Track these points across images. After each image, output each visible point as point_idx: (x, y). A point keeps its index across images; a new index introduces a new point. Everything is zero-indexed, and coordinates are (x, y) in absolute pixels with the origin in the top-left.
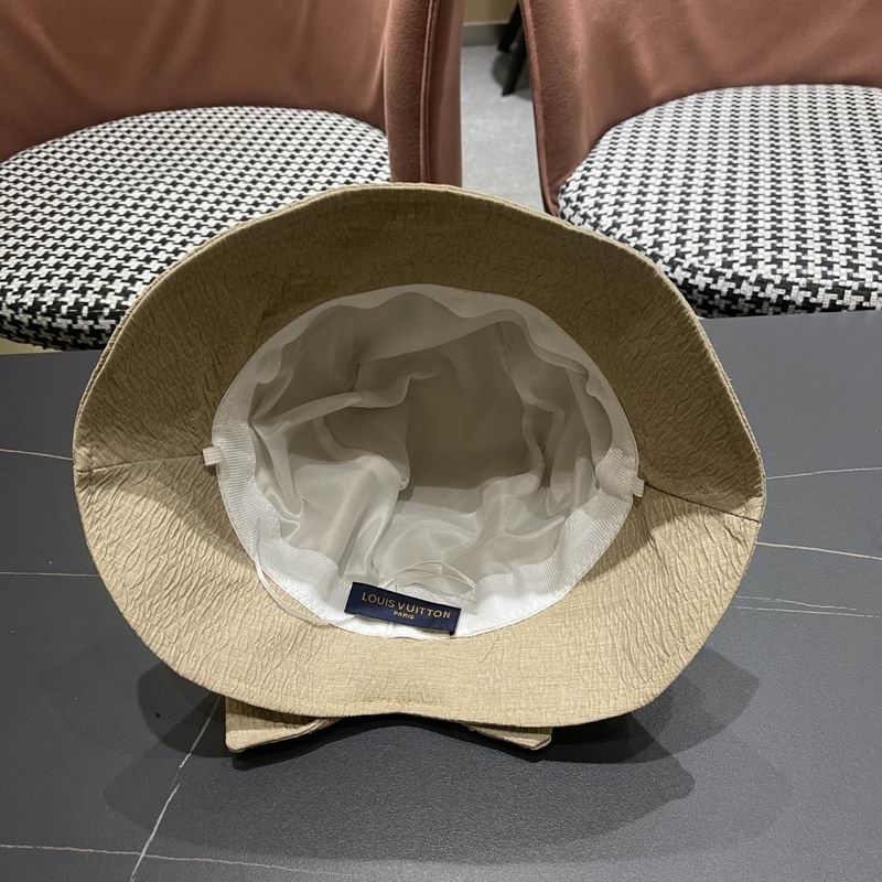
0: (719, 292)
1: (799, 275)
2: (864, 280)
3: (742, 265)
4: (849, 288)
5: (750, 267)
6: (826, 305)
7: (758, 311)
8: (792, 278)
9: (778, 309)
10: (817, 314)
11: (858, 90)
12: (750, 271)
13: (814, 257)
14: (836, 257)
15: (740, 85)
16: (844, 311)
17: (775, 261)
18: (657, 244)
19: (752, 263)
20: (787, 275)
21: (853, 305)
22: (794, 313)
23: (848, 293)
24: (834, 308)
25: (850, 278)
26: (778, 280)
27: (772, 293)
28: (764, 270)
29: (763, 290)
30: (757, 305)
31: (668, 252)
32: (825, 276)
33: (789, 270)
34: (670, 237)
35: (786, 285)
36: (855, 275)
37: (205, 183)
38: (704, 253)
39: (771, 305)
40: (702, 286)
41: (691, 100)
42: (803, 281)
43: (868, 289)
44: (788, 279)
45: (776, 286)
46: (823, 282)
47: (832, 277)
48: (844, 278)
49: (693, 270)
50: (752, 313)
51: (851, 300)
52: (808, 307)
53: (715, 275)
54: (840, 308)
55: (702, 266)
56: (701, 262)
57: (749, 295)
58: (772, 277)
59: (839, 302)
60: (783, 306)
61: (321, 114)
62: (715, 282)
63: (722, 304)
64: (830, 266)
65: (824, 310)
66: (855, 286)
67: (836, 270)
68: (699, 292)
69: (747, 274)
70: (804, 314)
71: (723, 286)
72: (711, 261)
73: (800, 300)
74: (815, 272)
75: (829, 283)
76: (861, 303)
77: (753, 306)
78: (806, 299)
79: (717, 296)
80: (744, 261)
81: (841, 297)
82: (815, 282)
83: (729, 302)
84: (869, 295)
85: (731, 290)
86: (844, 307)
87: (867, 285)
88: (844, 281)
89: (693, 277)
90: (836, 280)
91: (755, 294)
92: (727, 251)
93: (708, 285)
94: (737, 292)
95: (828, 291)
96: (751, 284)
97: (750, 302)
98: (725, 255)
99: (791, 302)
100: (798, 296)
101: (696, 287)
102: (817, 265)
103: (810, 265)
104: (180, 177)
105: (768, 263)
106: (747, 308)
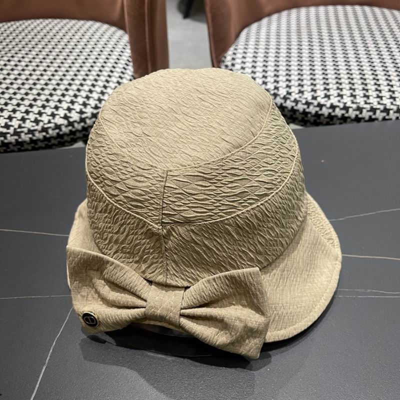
0: (310, 113)
1: (353, 103)
2: (386, 104)
3: (322, 98)
4: (379, 109)
5: (326, 99)
6: (367, 118)
7: (331, 123)
8: (349, 104)
9: (342, 121)
10: (362, 124)
11: (367, 9)
12: (326, 101)
13: (359, 93)
14: (370, 93)
15: (308, 6)
16: (376, 122)
17: (339, 95)
18: (276, 88)
19: (327, 97)
20: (346, 103)
21: (380, 118)
22: (350, 123)
23: (378, 112)
24: (371, 120)
25: (379, 103)
26: (342, 105)
27: (338, 112)
28: (334, 100)
29: (334, 111)
30: (331, 120)
31: (282, 92)
32: (366, 103)
33: (347, 100)
34: (282, 84)
35: (346, 108)
36: (381, 102)
37: (27, 60)
38: (301, 92)
39: (339, 119)
40: (301, 110)
41: (284, 14)
42: (354, 106)
43: (388, 109)
44: (347, 105)
45: (341, 109)
46: (365, 106)
47: (370, 103)
48: (376, 103)
49: (296, 101)
50: (328, 124)
51: (379, 115)
52: (358, 119)
53: (308, 104)
54: (374, 120)
55: (301, 99)
56: (300, 97)
57: (326, 114)
58: (338, 104)
59: (373, 117)
60: (344, 119)
61: (91, 23)
62: (308, 107)
63: (312, 119)
64: (368, 97)
65: (366, 121)
66: (382, 107)
67: (372, 100)
68: (300, 113)
69: (325, 103)
70: (355, 124)
71: (312, 110)
72: (305, 96)
73: (353, 116)
74: (361, 101)
76: (385, 117)
77: (328, 120)
78: (357, 116)
79: (309, 115)
80: (323, 96)
81: (375, 114)
82: (361, 106)
83: (315, 118)
84: (389, 112)
85: (317, 112)
86: (376, 119)
87: (388, 107)
88: (376, 105)
89: (296, 105)
90: (372, 105)
91: (330, 114)
92: (314, 91)
93: (304, 110)
94: (320, 112)
95: (368, 111)
96: (327, 108)
97: (327, 118)
98: (313, 93)
99: (349, 117)
100: (352, 114)
101: (298, 110)
102: (361, 97)
103: (358, 97)
104: (12, 57)
105: (335, 97)
106: (326, 121)
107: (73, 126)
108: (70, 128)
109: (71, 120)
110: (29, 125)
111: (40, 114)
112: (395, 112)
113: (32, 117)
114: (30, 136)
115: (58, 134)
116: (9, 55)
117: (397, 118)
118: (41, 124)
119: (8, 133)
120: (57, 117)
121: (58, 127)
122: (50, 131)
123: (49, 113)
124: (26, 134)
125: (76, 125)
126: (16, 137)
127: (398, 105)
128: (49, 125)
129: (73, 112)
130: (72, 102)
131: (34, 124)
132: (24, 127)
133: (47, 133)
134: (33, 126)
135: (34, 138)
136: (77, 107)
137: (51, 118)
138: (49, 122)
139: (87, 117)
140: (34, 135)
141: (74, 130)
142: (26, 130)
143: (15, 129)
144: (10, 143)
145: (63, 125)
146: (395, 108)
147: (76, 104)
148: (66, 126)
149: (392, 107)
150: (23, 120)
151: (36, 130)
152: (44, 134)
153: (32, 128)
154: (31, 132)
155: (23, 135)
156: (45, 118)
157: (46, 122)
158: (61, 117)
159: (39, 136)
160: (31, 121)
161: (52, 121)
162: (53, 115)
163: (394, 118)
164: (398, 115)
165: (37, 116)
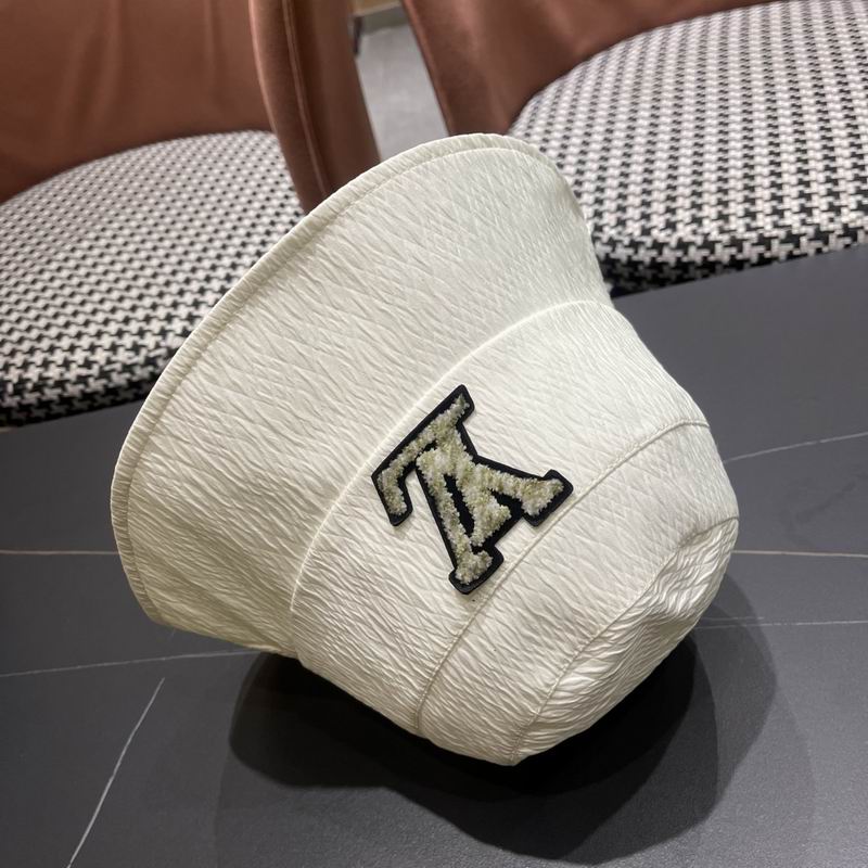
0: (641, 262)
1: (722, 231)
2: (790, 226)
3: (662, 230)
4: (776, 237)
5: (669, 231)
6: (755, 259)
7: (686, 277)
8: (715, 235)
9: (706, 271)
10: (748, 272)
12: (669, 236)
13: (736, 208)
14: (759, 206)
16: (775, 264)
17: (695, 220)
19: (671, 226)
20: (708, 234)
21: (783, 254)
22: (722, 273)
23: (775, 244)
24: (763, 261)
25: (776, 226)
26: (699, 240)
27: (695, 255)
28: (684, 232)
29: (686, 253)
32: (749, 228)
33: (710, 227)
35: (709, 245)
36: (781, 222)
37: (127, 232)
38: (621, 223)
39: (698, 268)
40: (624, 259)
42: (725, 238)
43: (795, 236)
44: (711, 238)
45: (699, 248)
46: (747, 235)
47: (756, 229)
48: (769, 227)
49: (613, 243)
50: (680, 280)
51: (778, 249)
52: (737, 264)
53: (635, 245)
54: (769, 261)
55: (621, 238)
56: (620, 233)
57: (672, 261)
58: (692, 238)
59: (768, 255)
60: (709, 267)
62: (636, 252)
63: (649, 274)
64: (753, 215)
65: (753, 265)
66: (782, 233)
67: (760, 221)
68: (624, 266)
69: (667, 240)
70: (734, 275)
71: (644, 255)
72: (629, 230)
73: (726, 259)
74: (737, 225)
75: (753, 235)
76: (791, 252)
77: (679, 272)
78: (733, 257)
79: (641, 267)
80: (662, 226)
81: (769, 248)
82: (739, 236)
83: (654, 271)
84: (799, 241)
85: (653, 259)
86: (774, 259)
87: (795, 232)
88: (769, 231)
89: (613, 250)
90: (761, 231)
91: (679, 259)
92: (646, 217)
93: (629, 257)
94: (660, 260)
95: (754, 245)
96: (672, 249)
97: (676, 268)
98: (643, 222)
99: (718, 262)
100: (723, 254)
101: (618, 260)
102: (740, 217)
103: (732, 219)
104: (103, 230)
105: (688, 224)
106: (674, 275)
110: (123, 356)
111: (141, 333)
113: (128, 341)
114: (127, 375)
116: (99, 227)
117: (819, 251)
118: (144, 352)
119: (90, 376)
120: (171, 335)
123: (157, 330)
124: (120, 373)
126: (104, 381)
127: (818, 225)
128: (158, 352)
130: (196, 304)
131: (131, 354)
132: (114, 362)
134: (130, 358)
135: (135, 379)
137: (159, 338)
138: (158, 346)
140: (133, 373)
142: (118, 366)
143: (101, 367)
144: (96, 393)
146: (811, 231)
147: (203, 307)
149: (804, 229)
150: (114, 348)
151: (135, 364)
153: (129, 362)
154: (127, 368)
155: (114, 376)
156: (150, 341)
157: (152, 346)
158: (177, 335)
160: (127, 350)
161: (163, 344)
162: (163, 333)
163: (811, 251)
164: (819, 244)
165: (136, 338)
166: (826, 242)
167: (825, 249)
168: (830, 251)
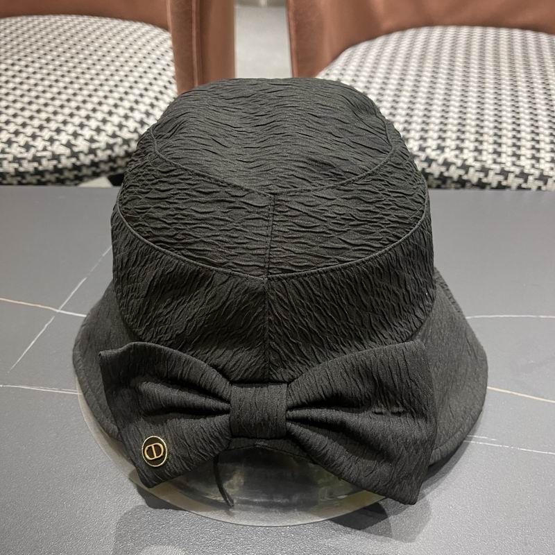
1: (476, 160)
2: (523, 167)
3: (434, 150)
4: (513, 172)
5: (439, 152)
6: (495, 184)
7: (443, 186)
8: (470, 162)
9: (459, 186)
10: (487, 191)
11: (530, 35)
12: (438, 155)
13: (488, 147)
14: (504, 148)
15: (445, 24)
16: (507, 190)
17: (458, 148)
19: (441, 149)
20: (466, 160)
21: (514, 186)
23: (511, 176)
24: (500, 187)
25: (514, 164)
26: (459, 163)
27: (454, 173)
28: (449, 155)
29: (448, 170)
30: (443, 182)
32: (495, 162)
33: (469, 156)
35: (465, 167)
36: (518, 163)
37: (37, 65)
39: (454, 182)
41: (410, 33)
42: (478, 165)
43: (526, 174)
44: (468, 163)
45: (458, 168)
46: (494, 166)
47: (500, 163)
48: (509, 164)
50: (438, 187)
51: (513, 181)
52: (481, 185)
54: (504, 188)
57: (437, 174)
58: (455, 160)
59: (504, 183)
60: (462, 183)
61: (138, 25)
64: (499, 154)
65: (492, 188)
66: (517, 170)
67: (504, 159)
69: (437, 158)
70: (477, 191)
73: (475, 180)
74: (488, 158)
75: (497, 167)
76: (520, 185)
77: (439, 182)
78: (480, 179)
80: (434, 147)
81: (506, 179)
82: (487, 166)
84: (527, 178)
85: (424, 169)
86: (508, 187)
87: (526, 171)
88: (509, 167)
90: (503, 166)
92: (423, 139)
94: (428, 170)
95: (496, 174)
96: (439, 165)
97: (438, 179)
98: (421, 142)
99: (468, 181)
100: (473, 176)
102: (490, 153)
103: (484, 153)
104: (19, 60)
105: (452, 150)
106: (436, 183)
107: (78, 159)
108: (73, 160)
109: (76, 149)
110: (15, 150)
111: (34, 137)
112: (536, 179)
113: (22, 140)
114: (16, 165)
115: (55, 167)
116: (16, 57)
117: (539, 188)
118: (33, 151)
120: (57, 143)
121: (56, 157)
122: (44, 162)
123: (47, 137)
124: (10, 162)
125: (82, 157)
127: (542, 170)
128: (44, 153)
129: (80, 139)
130: (82, 126)
131: (23, 150)
132: (8, 153)
133: (40, 164)
134: (21, 153)
135: (21, 169)
136: (87, 133)
137: (47, 144)
138: (45, 149)
139: (99, 148)
140: (21, 165)
141: (78, 163)
142: (10, 157)
145: (63, 155)
146: (537, 173)
147: (86, 129)
148: (68, 157)
149: (532, 171)
150: (9, 142)
151: (24, 159)
152: (36, 164)
153: (19, 156)
154: (17, 160)
155: (5, 163)
156: (39, 144)
157: (40, 148)
158: (62, 144)
159: (28, 167)
160: (20, 146)
161: (49, 148)
162: (51, 140)
163: (534, 188)
164: (540, 183)
165: (30, 139)
166: (546, 183)
167: (544, 188)
168: (546, 190)
